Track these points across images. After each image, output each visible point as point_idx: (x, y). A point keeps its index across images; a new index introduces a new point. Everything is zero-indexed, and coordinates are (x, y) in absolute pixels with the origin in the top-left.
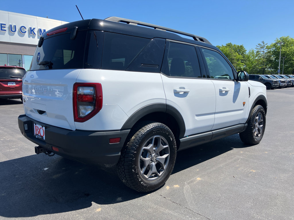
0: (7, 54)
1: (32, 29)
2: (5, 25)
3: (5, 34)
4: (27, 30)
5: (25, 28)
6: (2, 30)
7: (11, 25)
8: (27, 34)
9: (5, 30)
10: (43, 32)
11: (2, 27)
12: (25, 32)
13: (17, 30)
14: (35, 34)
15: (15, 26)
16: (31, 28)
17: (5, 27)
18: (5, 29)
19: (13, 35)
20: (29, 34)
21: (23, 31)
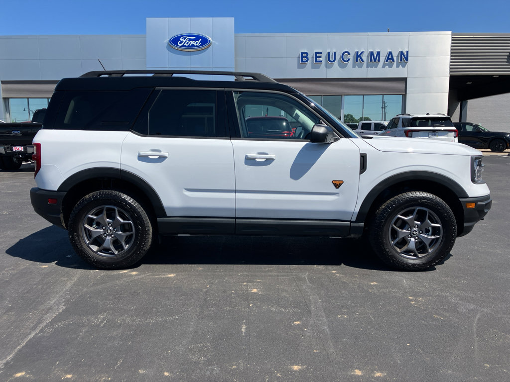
0: (321, 96)
1: (359, 54)
2: (321, 53)
3: (321, 67)
4: (351, 57)
5: (349, 54)
6: (316, 61)
7: (329, 53)
8: (351, 62)
9: (321, 61)
10: (375, 56)
11: (316, 57)
12: (349, 59)
13: (337, 59)
14: (363, 61)
15: (335, 53)
16: (357, 52)
17: (321, 57)
18: (321, 59)
19: (331, 67)
20: (354, 63)
21: (345, 59)
